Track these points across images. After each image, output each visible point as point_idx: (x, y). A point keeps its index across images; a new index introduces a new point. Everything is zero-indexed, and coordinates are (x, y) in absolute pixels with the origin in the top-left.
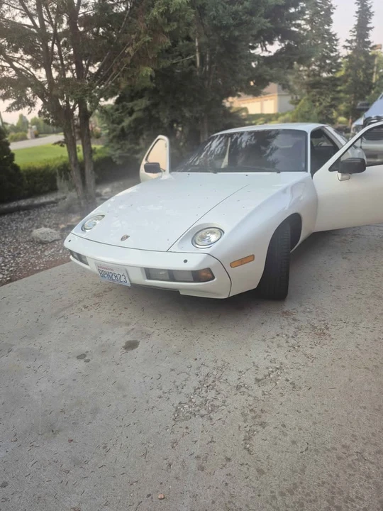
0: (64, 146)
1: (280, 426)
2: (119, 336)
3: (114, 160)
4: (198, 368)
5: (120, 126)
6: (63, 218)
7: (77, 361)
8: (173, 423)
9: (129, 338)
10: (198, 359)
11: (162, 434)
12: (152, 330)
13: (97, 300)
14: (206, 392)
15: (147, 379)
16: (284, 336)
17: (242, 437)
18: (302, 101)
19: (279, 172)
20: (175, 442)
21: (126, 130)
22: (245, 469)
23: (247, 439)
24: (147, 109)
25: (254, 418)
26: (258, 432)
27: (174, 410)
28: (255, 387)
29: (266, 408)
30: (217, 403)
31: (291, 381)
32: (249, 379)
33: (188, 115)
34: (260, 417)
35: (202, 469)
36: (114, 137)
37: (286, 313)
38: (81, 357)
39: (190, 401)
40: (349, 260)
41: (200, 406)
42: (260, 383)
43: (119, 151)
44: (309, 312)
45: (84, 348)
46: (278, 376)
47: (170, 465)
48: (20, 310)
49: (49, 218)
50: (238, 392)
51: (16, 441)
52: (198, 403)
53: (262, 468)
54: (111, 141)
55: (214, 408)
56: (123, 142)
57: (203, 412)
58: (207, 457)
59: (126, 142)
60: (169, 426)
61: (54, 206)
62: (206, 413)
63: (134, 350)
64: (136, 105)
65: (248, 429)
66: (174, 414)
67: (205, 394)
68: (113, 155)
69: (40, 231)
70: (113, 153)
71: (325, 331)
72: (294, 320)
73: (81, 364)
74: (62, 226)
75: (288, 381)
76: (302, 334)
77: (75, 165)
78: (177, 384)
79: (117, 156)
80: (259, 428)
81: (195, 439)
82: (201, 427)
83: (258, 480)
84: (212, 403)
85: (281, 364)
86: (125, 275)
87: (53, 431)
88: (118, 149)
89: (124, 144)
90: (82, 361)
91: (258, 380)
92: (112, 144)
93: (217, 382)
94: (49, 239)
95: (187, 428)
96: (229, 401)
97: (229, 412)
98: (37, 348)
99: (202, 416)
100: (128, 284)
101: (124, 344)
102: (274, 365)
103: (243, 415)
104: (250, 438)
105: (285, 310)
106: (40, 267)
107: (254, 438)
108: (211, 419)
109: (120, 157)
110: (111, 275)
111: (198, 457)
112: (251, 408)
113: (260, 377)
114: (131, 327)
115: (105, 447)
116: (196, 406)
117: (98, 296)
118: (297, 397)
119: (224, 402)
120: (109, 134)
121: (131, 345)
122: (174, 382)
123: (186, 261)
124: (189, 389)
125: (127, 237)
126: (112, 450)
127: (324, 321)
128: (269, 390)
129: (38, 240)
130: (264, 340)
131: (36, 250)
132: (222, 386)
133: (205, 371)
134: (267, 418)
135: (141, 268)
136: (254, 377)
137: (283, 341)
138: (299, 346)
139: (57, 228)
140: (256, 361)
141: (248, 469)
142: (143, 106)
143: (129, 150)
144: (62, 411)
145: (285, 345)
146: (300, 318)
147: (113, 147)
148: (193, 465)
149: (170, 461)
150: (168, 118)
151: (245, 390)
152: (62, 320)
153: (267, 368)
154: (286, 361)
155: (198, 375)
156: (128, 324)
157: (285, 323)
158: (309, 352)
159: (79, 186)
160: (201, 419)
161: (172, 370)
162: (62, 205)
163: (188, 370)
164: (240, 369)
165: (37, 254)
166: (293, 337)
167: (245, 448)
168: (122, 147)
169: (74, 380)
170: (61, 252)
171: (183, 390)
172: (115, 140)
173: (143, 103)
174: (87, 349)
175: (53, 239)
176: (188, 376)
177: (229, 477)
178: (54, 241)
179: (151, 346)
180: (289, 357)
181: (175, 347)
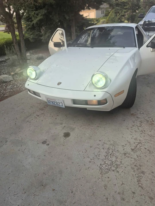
0: (9, 33)
1: (151, 173)
2: (59, 130)
3: (30, 40)
4: (103, 145)
5: (32, 23)
6: (11, 69)
7: (43, 145)
8: (101, 175)
9: (65, 131)
10: (101, 140)
11: (98, 182)
12: (74, 126)
13: (42, 112)
14: (111, 157)
15: (81, 153)
16: (136, 126)
17: (136, 180)
18: (111, 13)
19: (124, 48)
20: (105, 186)
21: (35, 25)
22: (143, 197)
23: (139, 181)
24: (45, 15)
25: (137, 169)
26: (142, 177)
27: (99, 168)
28: (132, 153)
29: (141, 164)
30: (118, 163)
31: (147, 149)
32: (128, 149)
33: (67, 18)
34: (140, 169)
35: (123, 199)
36: (29, 29)
37: (132, 114)
38: (44, 142)
39: (105, 163)
40: (150, 87)
41: (111, 165)
42: (134, 151)
43: (32, 36)
44: (142, 113)
45: (44, 137)
46: (140, 146)
47: (107, 199)
48: (4, 118)
49: (4, 69)
50: (125, 157)
51: (25, 193)
52: (109, 164)
53: (151, 196)
54: (27, 31)
55: (117, 166)
56: (33, 31)
57: (113, 168)
58: (123, 193)
59: (35, 31)
60: (100, 177)
61: (4, 63)
62: (115, 169)
63: (69, 138)
64: (39, 12)
65: (137, 175)
66: (100, 171)
67: (111, 159)
68: (29, 37)
69: (3, 77)
70: (29, 36)
71: (153, 122)
72: (137, 117)
73: (45, 146)
74: (12, 73)
75: (146, 149)
76: (144, 125)
77: (16, 43)
78: (96, 154)
79: (31, 38)
80: (142, 175)
81: (114, 184)
82: (115, 176)
83: (151, 203)
84: (115, 163)
85: (140, 140)
86: (63, 102)
87: (43, 185)
88: (31, 34)
89: (34, 32)
90: (45, 145)
91: (133, 150)
92: (28, 32)
93: (114, 152)
94: (8, 80)
95: (108, 178)
96: (123, 162)
97: (125, 167)
98: (20, 139)
99: (113, 171)
100: (64, 107)
101: (63, 135)
102: (137, 141)
103: (132, 168)
104: (139, 180)
105: (132, 113)
106: (7, 95)
107: (142, 180)
108: (118, 172)
109: (33, 38)
110: (54, 102)
111: (119, 193)
112: (134, 164)
113: (133, 148)
114: (64, 125)
115: (72, 192)
116: (109, 165)
117: (42, 109)
118: (153, 157)
119: (121, 162)
120: (26, 27)
121: (67, 135)
122: (94, 153)
123: (95, 96)
124: (102, 157)
125: (61, 83)
126: (76, 193)
127: (150, 117)
128: (139, 154)
129: (3, 81)
130: (128, 129)
131: (3, 86)
132: (117, 154)
133: (107, 146)
134: (143, 169)
135: (71, 99)
136: (130, 148)
137: (136, 129)
138: (144, 131)
139: (10, 75)
140: (128, 139)
141: (145, 197)
142: (44, 13)
143: (37, 35)
144: (44, 173)
145: (138, 130)
146: (139, 117)
147: (29, 33)
148: (118, 198)
149: (107, 197)
150: (58, 19)
151: (129, 155)
152: (28, 123)
153: (134, 143)
154: (141, 139)
155: (104, 149)
156: (62, 124)
157: (134, 119)
158: (150, 133)
159: (19, 53)
160: (113, 172)
161: (91, 147)
162: (9, 62)
163: (98, 146)
164: (123, 144)
165: (3, 88)
166: (140, 126)
167: (139, 186)
168: (33, 33)
169: (45, 156)
170: (15, 87)
171: (100, 158)
172: (29, 30)
173: (43, 11)
174: (46, 138)
175: (10, 80)
176: (99, 150)
177: (138, 203)
178: (10, 81)
179: (77, 135)
180: (142, 136)
181: (88, 135)
